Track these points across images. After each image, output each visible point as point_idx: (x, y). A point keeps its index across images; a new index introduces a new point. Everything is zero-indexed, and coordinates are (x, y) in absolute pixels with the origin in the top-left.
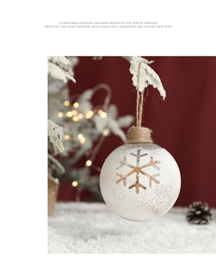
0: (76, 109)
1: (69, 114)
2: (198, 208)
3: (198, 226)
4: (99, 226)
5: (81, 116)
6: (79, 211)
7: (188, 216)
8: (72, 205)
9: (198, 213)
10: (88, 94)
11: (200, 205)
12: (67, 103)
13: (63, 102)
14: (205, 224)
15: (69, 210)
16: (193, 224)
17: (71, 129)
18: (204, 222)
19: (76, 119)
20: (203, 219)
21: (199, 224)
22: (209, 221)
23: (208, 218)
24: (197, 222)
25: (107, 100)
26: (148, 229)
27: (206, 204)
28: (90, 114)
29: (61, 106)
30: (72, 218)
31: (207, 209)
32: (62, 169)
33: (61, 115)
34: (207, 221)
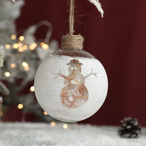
0: (22, 42)
1: (16, 46)
2: (129, 123)
3: (129, 139)
4: (38, 139)
5: (25, 48)
6: (23, 129)
7: (120, 131)
8: (17, 125)
9: (129, 127)
10: (32, 29)
11: (130, 121)
12: (14, 37)
13: (10, 36)
14: (135, 137)
15: (13, 128)
16: (125, 137)
17: (17, 59)
18: (134, 135)
19: (21, 50)
20: (133, 133)
21: (130, 137)
22: (139, 135)
23: (138, 132)
24: (128, 135)
25: (49, 35)
26: (82, 141)
27: (136, 120)
28: (33, 46)
29: (8, 40)
30: (14, 133)
31: (136, 124)
32: (6, 91)
33: (8, 47)
34: (137, 134)
